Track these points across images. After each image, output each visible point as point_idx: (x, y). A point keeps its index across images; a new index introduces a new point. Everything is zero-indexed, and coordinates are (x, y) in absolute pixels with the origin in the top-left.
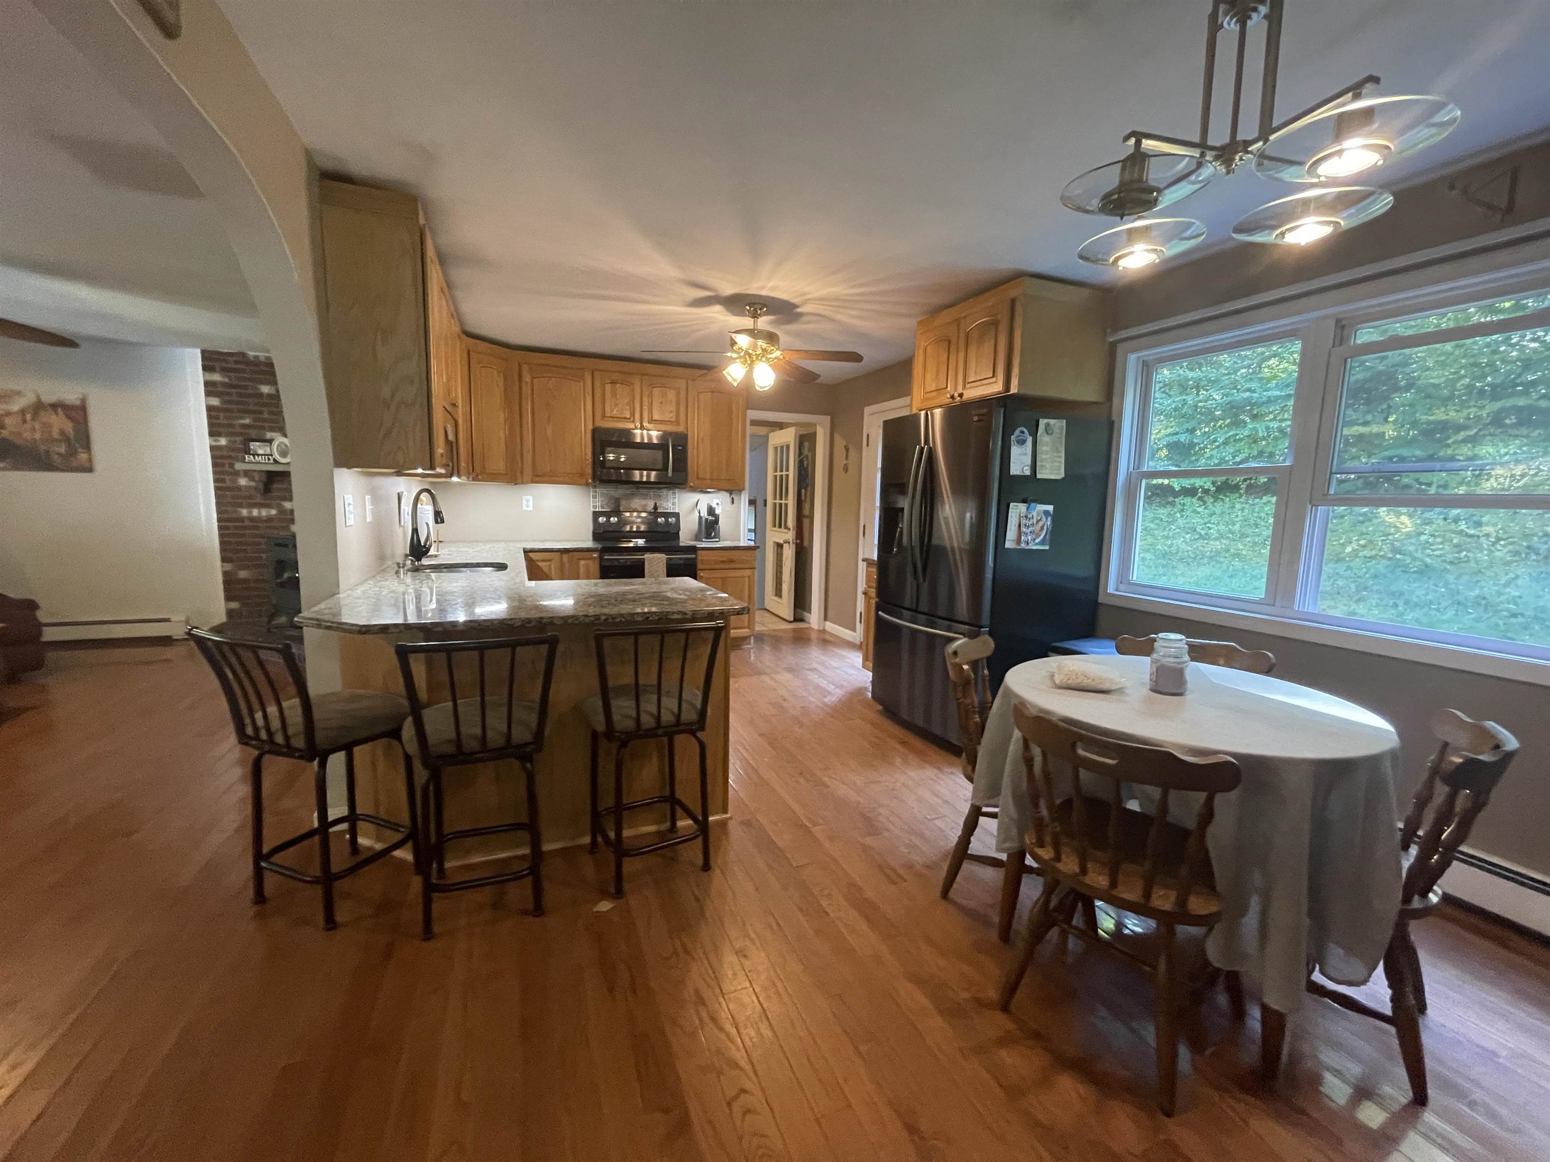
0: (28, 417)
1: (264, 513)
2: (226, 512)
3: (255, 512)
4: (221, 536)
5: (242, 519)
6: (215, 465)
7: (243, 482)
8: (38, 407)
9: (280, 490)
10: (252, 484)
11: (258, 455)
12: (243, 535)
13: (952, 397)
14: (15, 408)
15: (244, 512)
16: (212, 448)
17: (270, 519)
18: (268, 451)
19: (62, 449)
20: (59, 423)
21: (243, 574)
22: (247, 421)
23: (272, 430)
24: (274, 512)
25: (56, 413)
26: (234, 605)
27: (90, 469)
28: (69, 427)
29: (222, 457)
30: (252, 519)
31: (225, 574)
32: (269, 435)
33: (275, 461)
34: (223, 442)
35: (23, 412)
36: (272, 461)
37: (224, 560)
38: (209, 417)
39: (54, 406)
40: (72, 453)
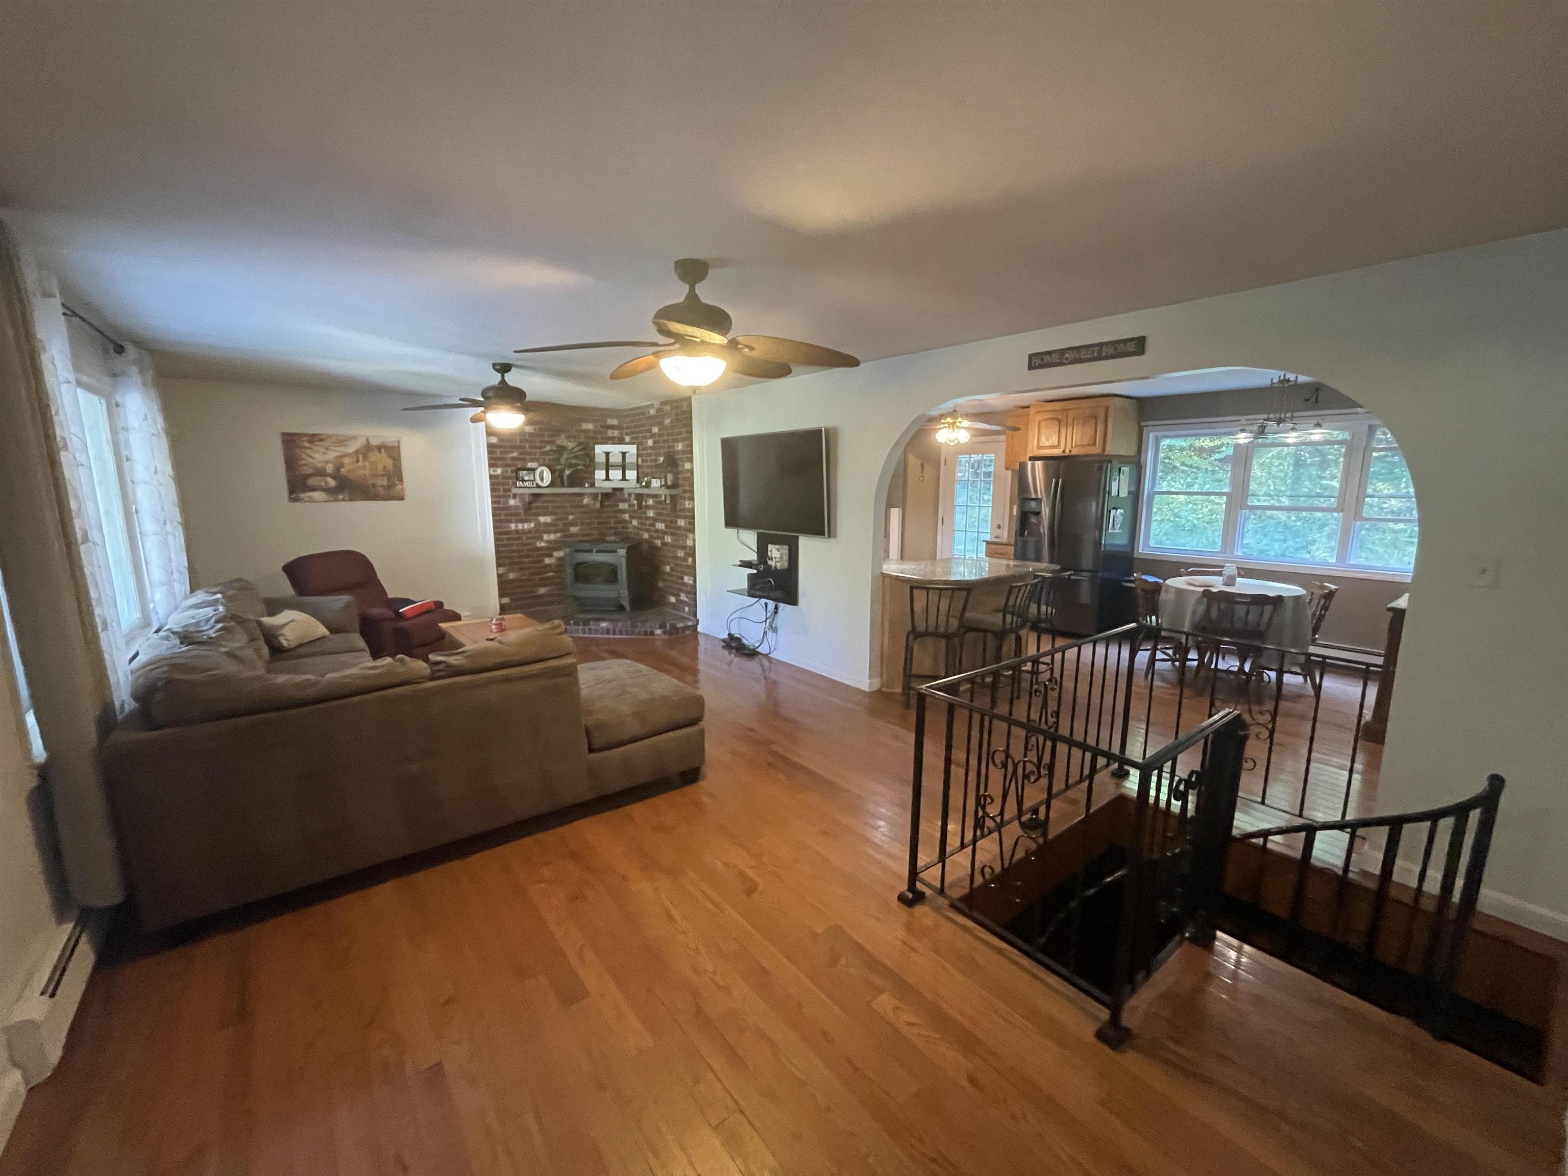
0: (361, 457)
1: (526, 526)
2: (499, 527)
3: (520, 526)
4: (497, 546)
5: (510, 532)
6: (492, 490)
7: (512, 502)
8: (368, 448)
9: (537, 508)
10: (518, 504)
11: (526, 481)
12: (512, 545)
13: (1064, 451)
14: (351, 450)
15: (513, 526)
16: (491, 477)
17: (530, 531)
18: (532, 478)
19: (385, 483)
20: (383, 461)
21: (512, 576)
22: (515, 454)
23: (531, 460)
24: (532, 525)
25: (380, 452)
26: (506, 600)
27: (402, 498)
28: (389, 464)
29: (498, 484)
30: (517, 532)
31: (499, 576)
32: (530, 465)
33: (538, 486)
34: (499, 471)
35: (357, 452)
36: (535, 486)
37: (499, 565)
38: (489, 452)
39: (379, 448)
40: (390, 486)
